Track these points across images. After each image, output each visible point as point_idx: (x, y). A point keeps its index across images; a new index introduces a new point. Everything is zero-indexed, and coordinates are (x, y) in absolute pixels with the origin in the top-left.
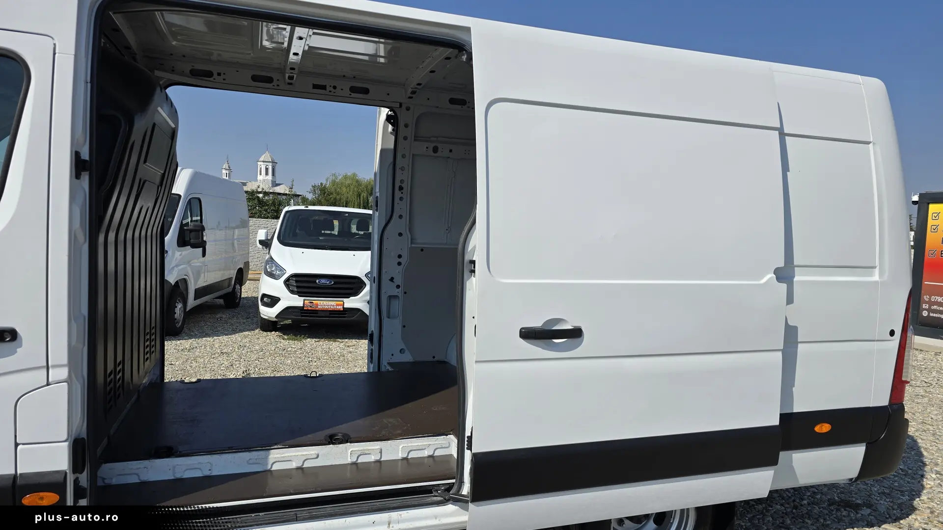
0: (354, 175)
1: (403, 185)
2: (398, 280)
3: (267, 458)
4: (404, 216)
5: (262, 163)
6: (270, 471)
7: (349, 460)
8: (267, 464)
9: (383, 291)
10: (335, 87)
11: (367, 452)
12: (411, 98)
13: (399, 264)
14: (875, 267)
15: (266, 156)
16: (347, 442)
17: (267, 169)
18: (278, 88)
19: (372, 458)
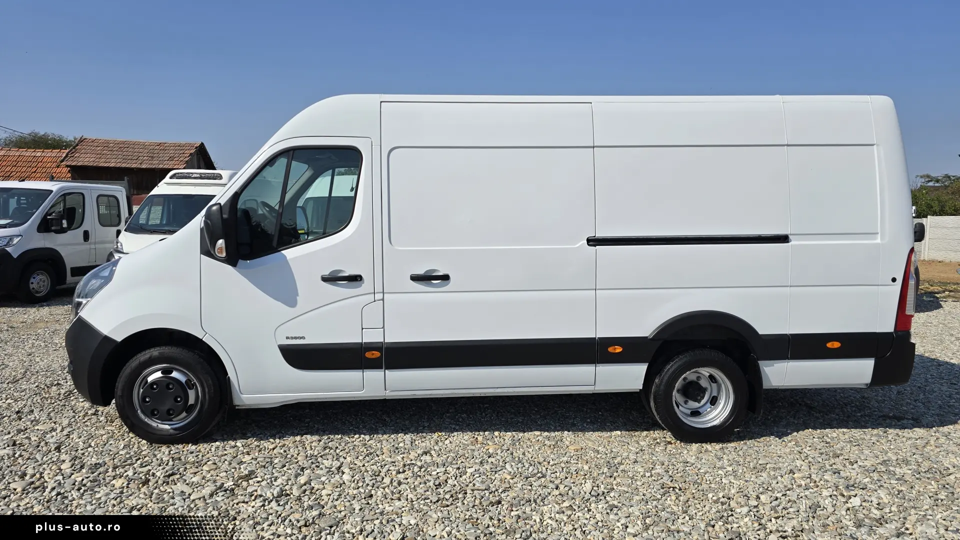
14: (878, 233)
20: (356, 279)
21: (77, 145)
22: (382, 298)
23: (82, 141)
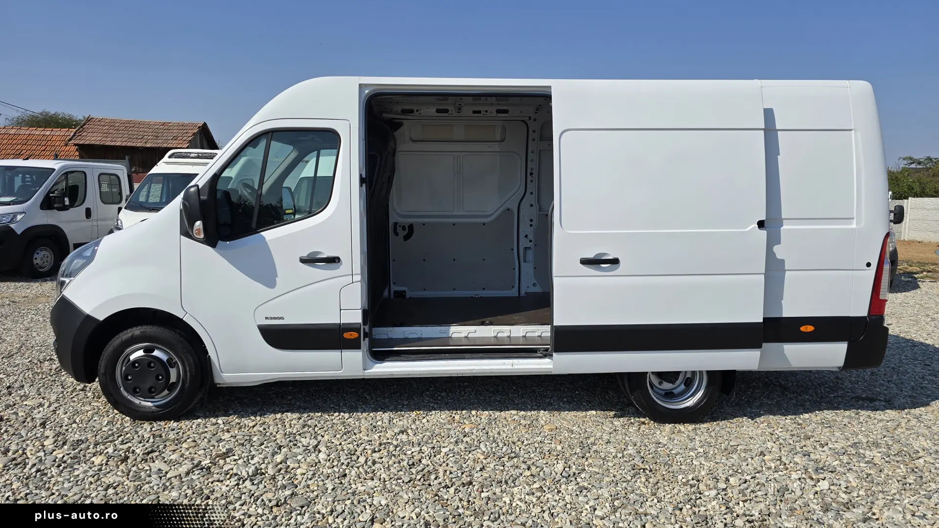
1: (532, 172)
2: (531, 237)
3: (449, 330)
4: (534, 193)
6: (451, 337)
7: (493, 335)
8: (449, 333)
9: (520, 244)
10: (486, 111)
11: (502, 331)
12: (536, 113)
13: (531, 225)
14: (853, 218)
16: (491, 325)
18: (452, 115)
19: (506, 335)
20: (333, 261)
21: (85, 124)
22: (359, 279)
23: (89, 121)
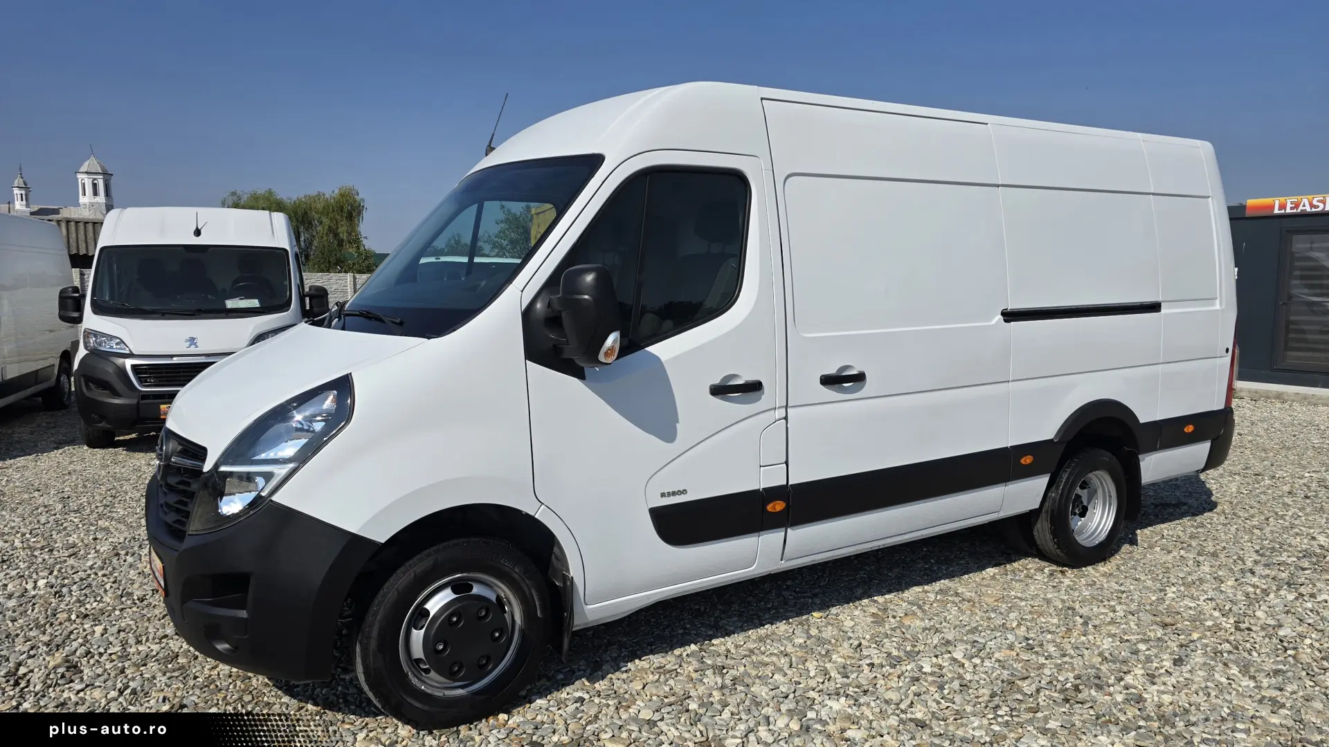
0: (270, 192)
5: (85, 176)
14: (1216, 299)
15: (90, 164)
17: (95, 186)
20: (754, 388)
22: (784, 415)
